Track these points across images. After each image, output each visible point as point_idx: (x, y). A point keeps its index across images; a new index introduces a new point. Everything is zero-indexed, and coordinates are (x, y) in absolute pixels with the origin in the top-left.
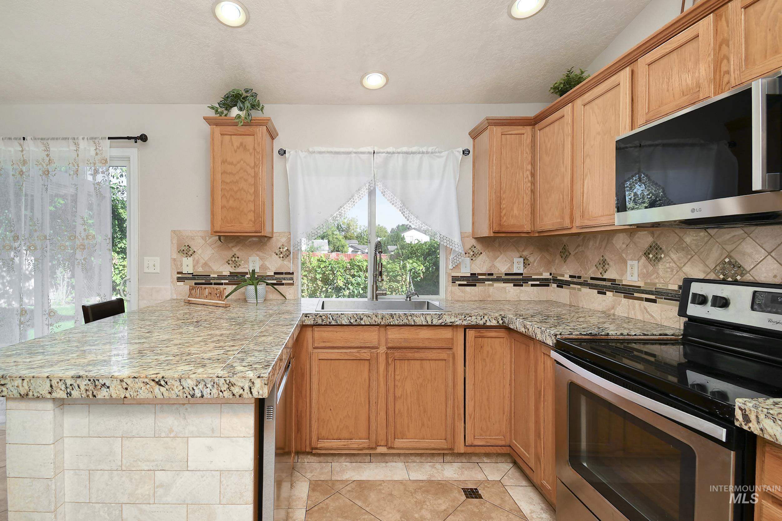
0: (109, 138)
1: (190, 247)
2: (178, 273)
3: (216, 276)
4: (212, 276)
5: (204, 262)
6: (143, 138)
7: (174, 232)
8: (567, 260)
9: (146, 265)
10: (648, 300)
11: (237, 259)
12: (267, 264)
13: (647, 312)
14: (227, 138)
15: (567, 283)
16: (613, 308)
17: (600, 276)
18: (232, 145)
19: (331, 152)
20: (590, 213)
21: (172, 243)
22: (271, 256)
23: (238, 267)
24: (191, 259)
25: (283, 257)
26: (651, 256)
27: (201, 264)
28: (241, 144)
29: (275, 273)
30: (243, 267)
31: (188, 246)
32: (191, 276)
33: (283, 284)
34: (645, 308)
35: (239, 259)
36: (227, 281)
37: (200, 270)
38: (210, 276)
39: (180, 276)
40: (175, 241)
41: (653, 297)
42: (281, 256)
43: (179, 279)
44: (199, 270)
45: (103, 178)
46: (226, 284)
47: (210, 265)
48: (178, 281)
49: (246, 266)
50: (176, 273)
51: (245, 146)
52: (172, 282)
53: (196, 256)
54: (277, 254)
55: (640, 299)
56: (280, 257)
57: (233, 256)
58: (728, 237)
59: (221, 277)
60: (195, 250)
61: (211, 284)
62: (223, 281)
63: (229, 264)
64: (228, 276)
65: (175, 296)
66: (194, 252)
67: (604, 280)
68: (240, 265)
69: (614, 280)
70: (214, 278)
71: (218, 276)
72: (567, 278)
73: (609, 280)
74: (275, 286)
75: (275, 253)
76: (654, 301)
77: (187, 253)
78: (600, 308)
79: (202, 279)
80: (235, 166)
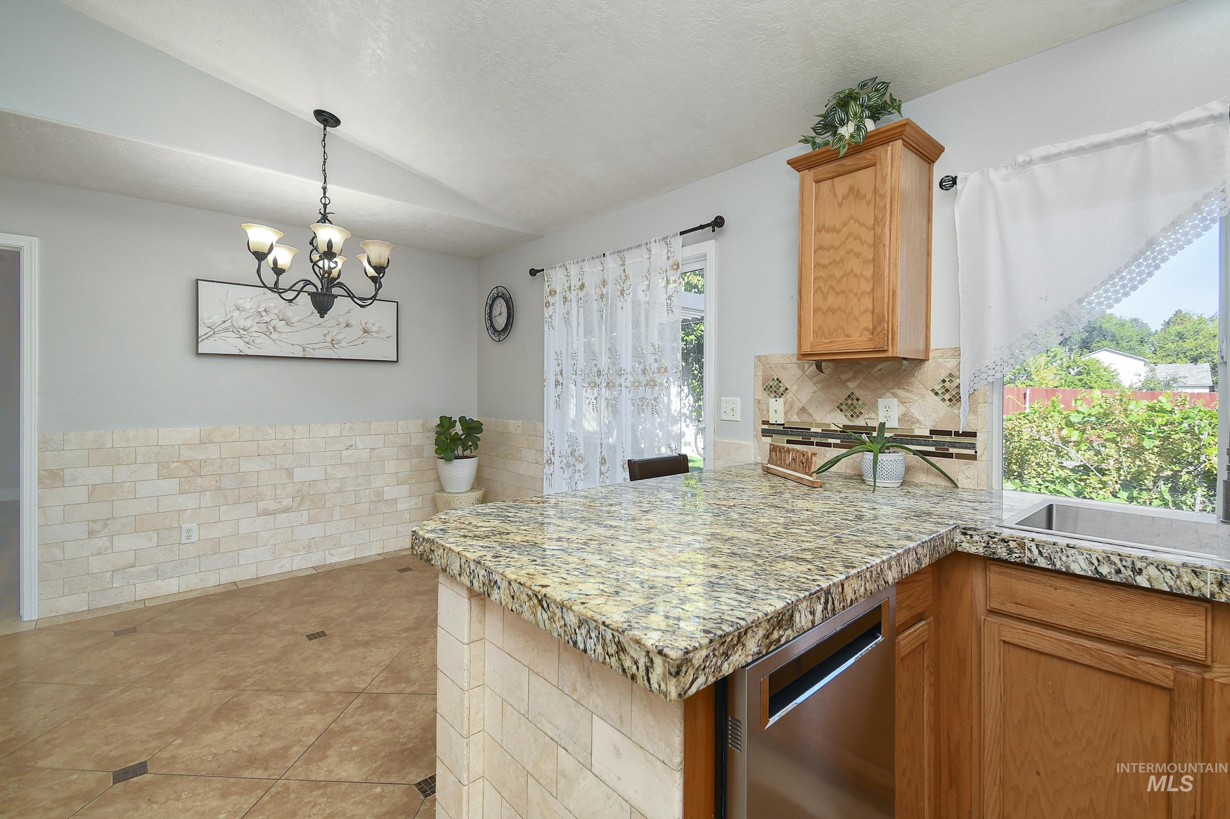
0: (681, 233)
1: (780, 382)
2: (764, 423)
3: (819, 430)
4: (813, 430)
5: (801, 406)
6: (720, 222)
7: (759, 358)
9: (723, 410)
11: (855, 402)
12: (915, 411)
14: (826, 185)
18: (835, 195)
21: (756, 376)
22: (923, 396)
23: (858, 416)
24: (781, 401)
25: (950, 400)
27: (796, 410)
28: (851, 189)
29: (933, 432)
30: (866, 416)
31: (778, 379)
32: (781, 428)
33: (950, 456)
35: (860, 402)
36: (838, 441)
37: (795, 419)
38: (810, 429)
39: (766, 427)
40: (760, 373)
42: (947, 397)
43: (765, 433)
44: (792, 419)
46: (837, 445)
47: (810, 411)
48: (763, 436)
49: (873, 415)
50: (761, 422)
51: (858, 190)
52: (755, 436)
53: (789, 396)
54: (937, 394)
56: (943, 400)
57: (849, 396)
59: (827, 433)
60: (788, 386)
61: (812, 444)
62: (830, 441)
63: (841, 410)
64: (840, 432)
65: (759, 458)
66: (787, 389)
68: (861, 413)
70: (816, 434)
71: (822, 430)
74: (933, 459)
75: (933, 390)
77: (775, 392)
79: (798, 435)
80: (838, 232)
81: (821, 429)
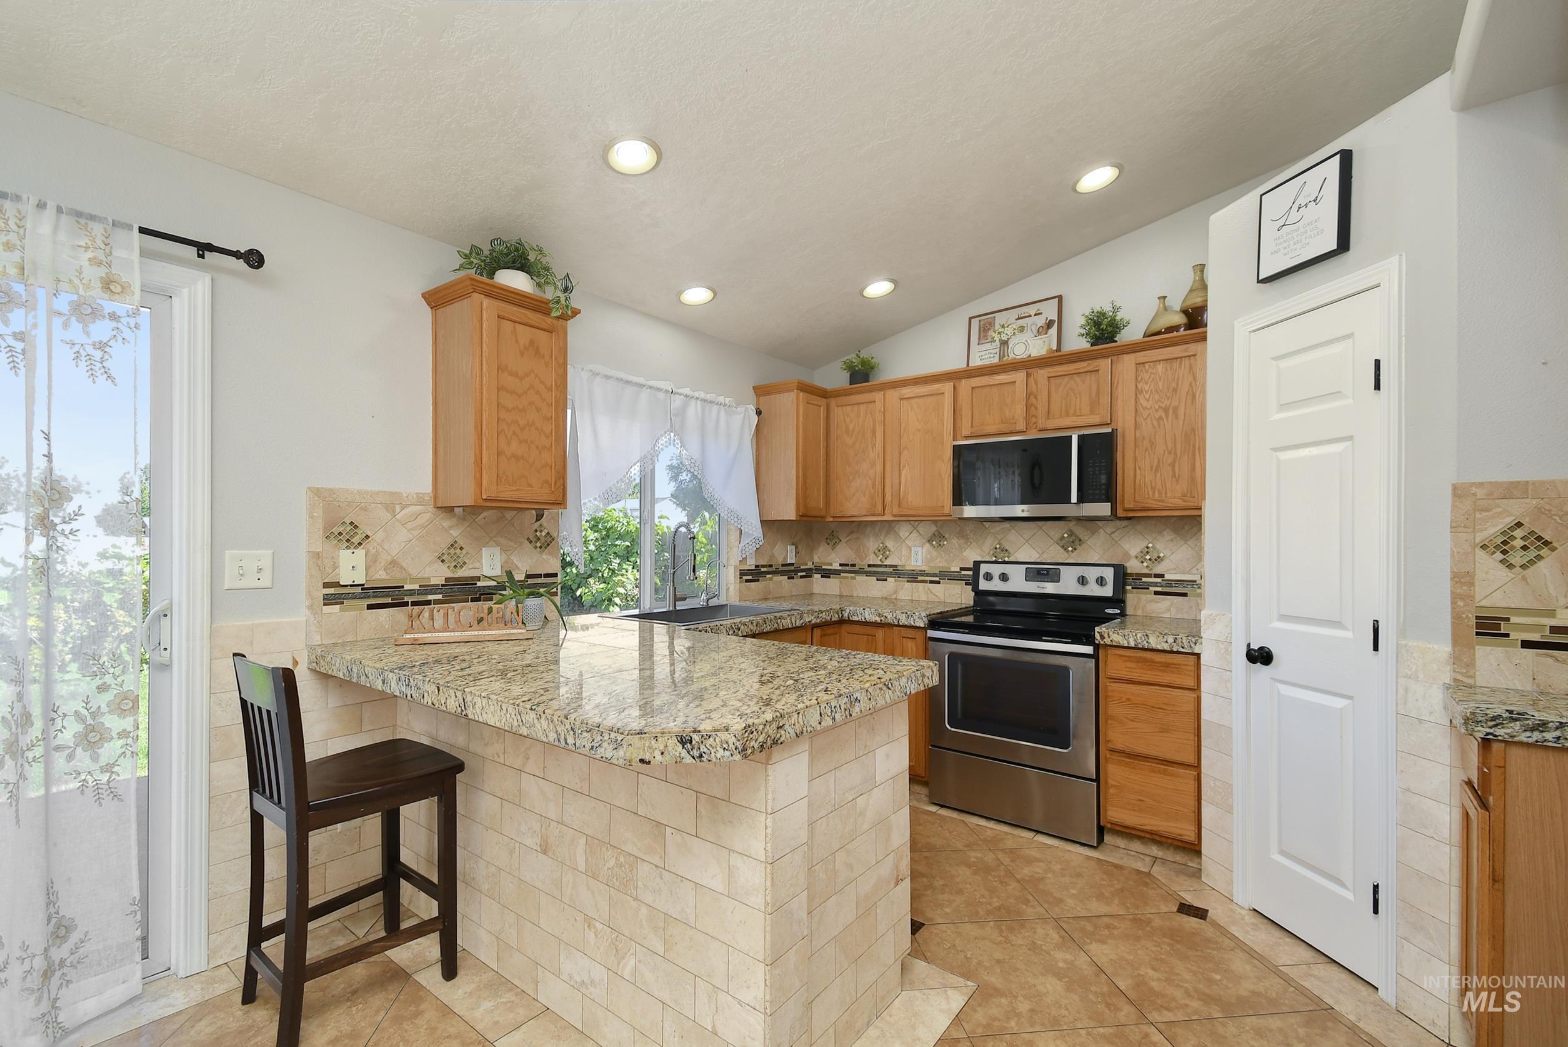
0: (142, 230)
1: (356, 527)
2: (326, 585)
3: (416, 587)
4: (407, 587)
5: (389, 558)
6: (254, 259)
7: (317, 492)
8: (837, 547)
9: (233, 571)
10: (932, 582)
11: (458, 551)
12: (515, 559)
13: (931, 592)
14: (507, 326)
15: (837, 573)
16: (896, 592)
17: (880, 563)
18: (517, 342)
19: (620, 380)
20: (909, 502)
21: (312, 517)
22: (521, 544)
23: (461, 567)
24: (360, 552)
25: (541, 547)
26: (934, 543)
27: (383, 564)
28: (532, 342)
29: (528, 576)
30: (471, 566)
31: (352, 523)
32: (359, 589)
34: (929, 589)
35: (464, 552)
36: (440, 597)
37: (381, 577)
38: (403, 587)
39: (331, 591)
40: (319, 513)
41: (937, 579)
42: (538, 545)
43: (329, 600)
44: (377, 577)
45: (114, 333)
46: (437, 602)
47: (404, 565)
48: (325, 604)
49: (477, 565)
50: (322, 586)
51: (538, 347)
52: (311, 607)
53: (371, 545)
54: (531, 542)
55: (926, 582)
56: (536, 547)
57: (452, 545)
58: (998, 529)
59: (426, 589)
60: (369, 534)
61: (406, 604)
62: (430, 597)
63: (443, 561)
64: (442, 585)
66: (367, 537)
67: (886, 566)
68: (465, 563)
69: (896, 566)
70: (411, 592)
71: (420, 586)
72: (836, 566)
73: (890, 566)
75: (528, 539)
76: (938, 582)
77: (348, 541)
78: (879, 595)
79: (388, 596)
80: (522, 379)
81: (418, 585)
